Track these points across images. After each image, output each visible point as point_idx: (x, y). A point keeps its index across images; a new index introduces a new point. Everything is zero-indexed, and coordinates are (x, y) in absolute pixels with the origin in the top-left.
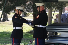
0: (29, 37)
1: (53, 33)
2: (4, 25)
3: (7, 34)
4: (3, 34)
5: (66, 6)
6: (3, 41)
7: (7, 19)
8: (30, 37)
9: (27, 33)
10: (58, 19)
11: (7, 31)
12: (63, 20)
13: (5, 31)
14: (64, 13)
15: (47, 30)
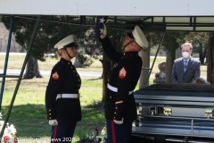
0: (92, 120)
1: (153, 109)
2: (30, 87)
3: (37, 111)
4: (28, 111)
5: (184, 42)
6: (28, 129)
7: (37, 72)
8: (93, 118)
9: (87, 109)
10: (163, 75)
11: (36, 103)
12: (176, 77)
13: (31, 103)
14: (181, 59)
15: (136, 101)
